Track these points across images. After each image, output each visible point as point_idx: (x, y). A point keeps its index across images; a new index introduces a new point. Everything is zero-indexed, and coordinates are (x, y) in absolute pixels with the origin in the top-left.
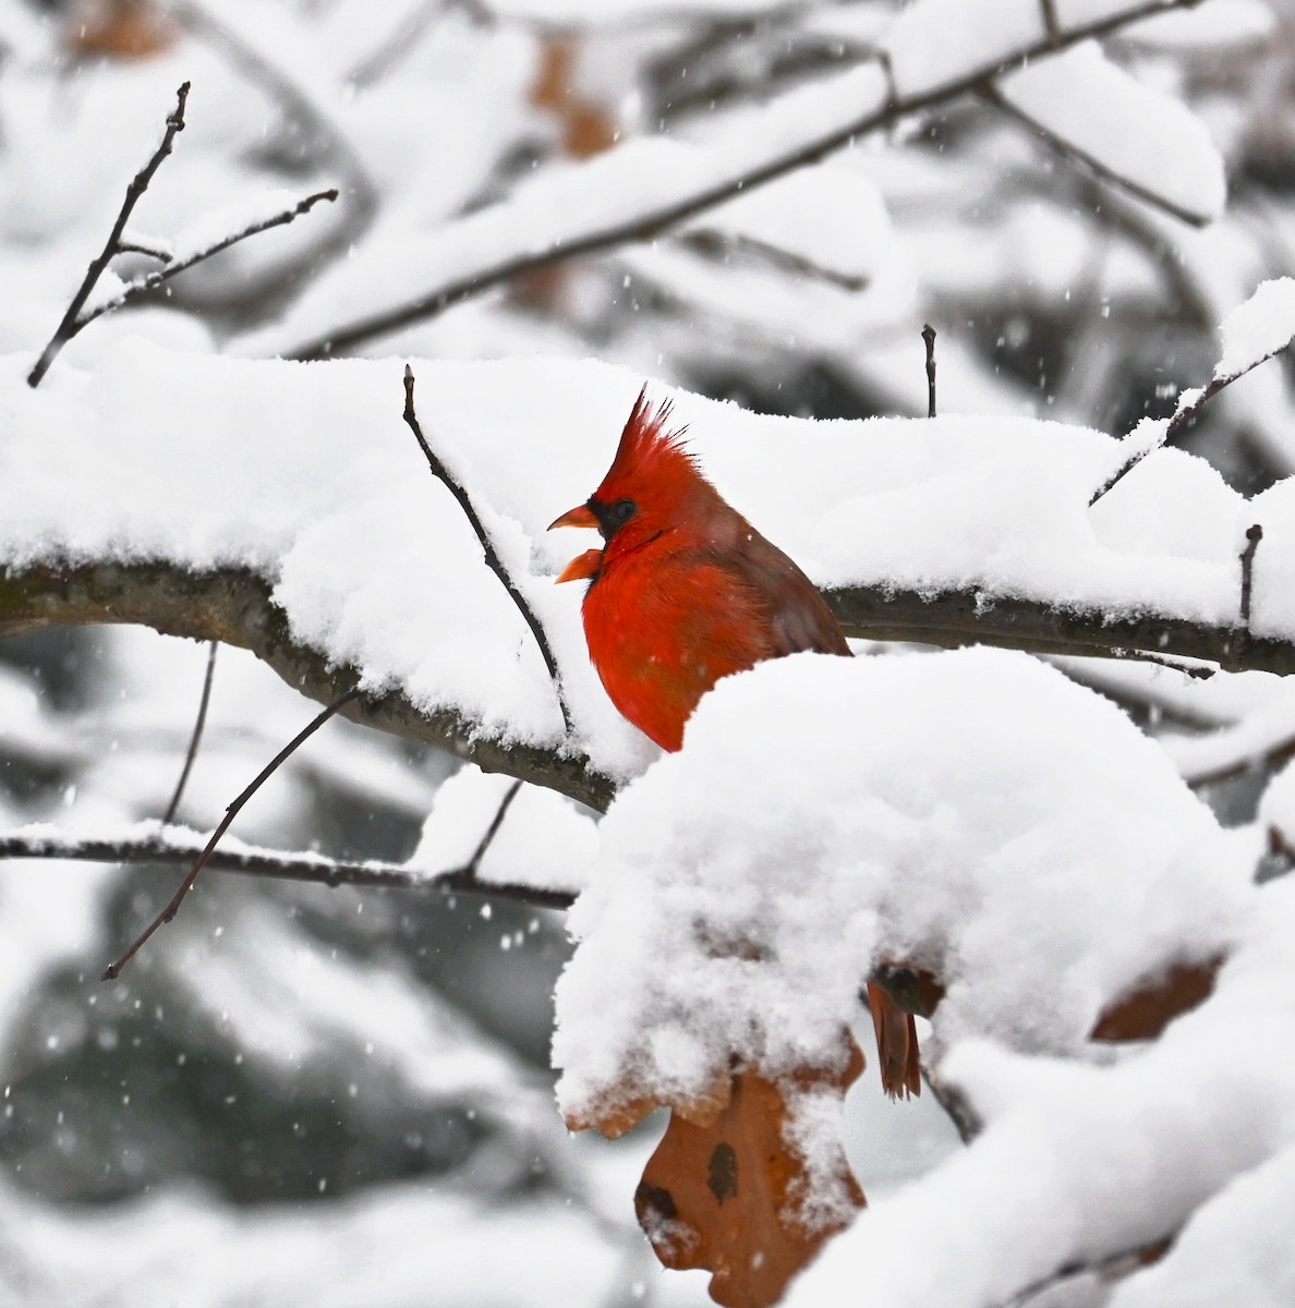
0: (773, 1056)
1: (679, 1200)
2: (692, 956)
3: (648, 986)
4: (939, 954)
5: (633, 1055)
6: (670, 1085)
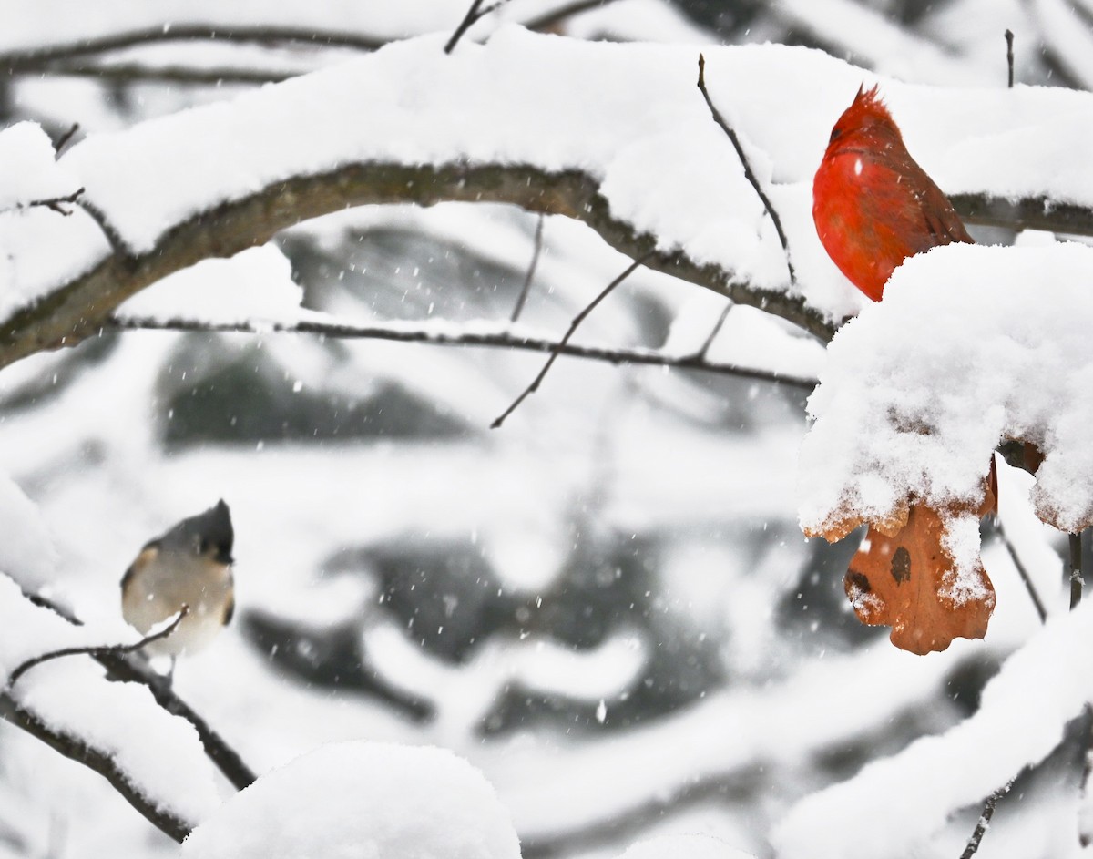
0: (936, 495)
1: (872, 581)
2: (888, 430)
3: (858, 449)
4: (1042, 433)
5: (847, 491)
6: (870, 511)
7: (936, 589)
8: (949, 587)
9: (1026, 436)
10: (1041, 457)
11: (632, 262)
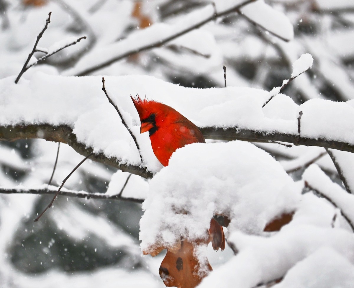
0: (191, 237)
1: (169, 271)
2: (172, 213)
3: (161, 221)
4: (229, 212)
5: (158, 237)
6: (166, 244)
7: (192, 272)
8: (197, 271)
9: (223, 213)
10: (229, 221)
11: (85, 157)
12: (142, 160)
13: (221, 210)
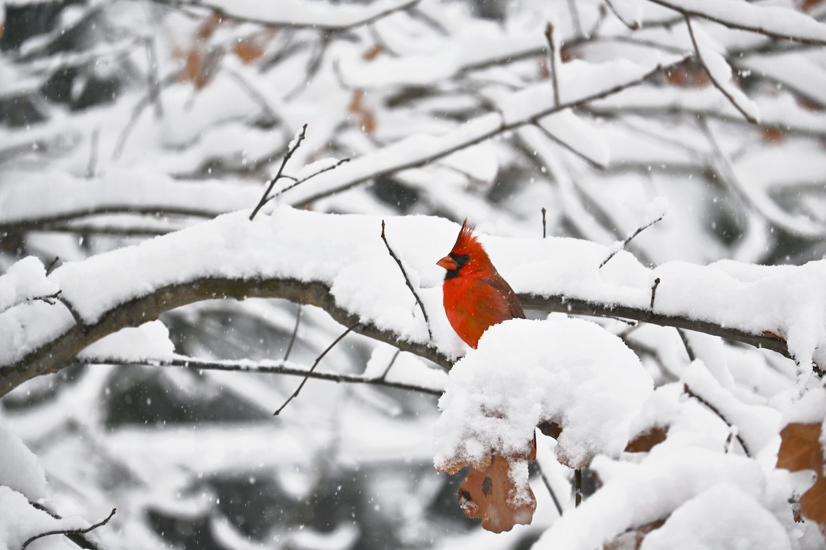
0: (506, 450)
1: (472, 494)
2: (480, 416)
3: (465, 425)
4: (560, 418)
5: (459, 448)
6: (471, 458)
7: (505, 499)
8: (512, 498)
9: (552, 419)
10: (560, 430)
11: (347, 329)
12: (431, 336)
13: (550, 415)
